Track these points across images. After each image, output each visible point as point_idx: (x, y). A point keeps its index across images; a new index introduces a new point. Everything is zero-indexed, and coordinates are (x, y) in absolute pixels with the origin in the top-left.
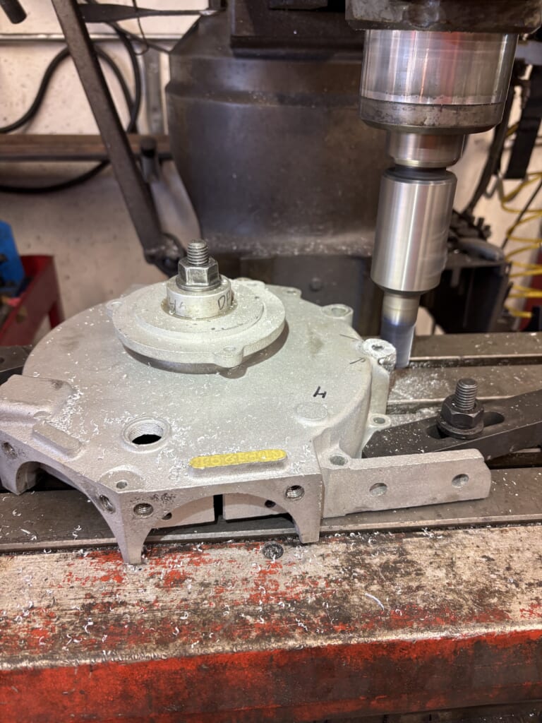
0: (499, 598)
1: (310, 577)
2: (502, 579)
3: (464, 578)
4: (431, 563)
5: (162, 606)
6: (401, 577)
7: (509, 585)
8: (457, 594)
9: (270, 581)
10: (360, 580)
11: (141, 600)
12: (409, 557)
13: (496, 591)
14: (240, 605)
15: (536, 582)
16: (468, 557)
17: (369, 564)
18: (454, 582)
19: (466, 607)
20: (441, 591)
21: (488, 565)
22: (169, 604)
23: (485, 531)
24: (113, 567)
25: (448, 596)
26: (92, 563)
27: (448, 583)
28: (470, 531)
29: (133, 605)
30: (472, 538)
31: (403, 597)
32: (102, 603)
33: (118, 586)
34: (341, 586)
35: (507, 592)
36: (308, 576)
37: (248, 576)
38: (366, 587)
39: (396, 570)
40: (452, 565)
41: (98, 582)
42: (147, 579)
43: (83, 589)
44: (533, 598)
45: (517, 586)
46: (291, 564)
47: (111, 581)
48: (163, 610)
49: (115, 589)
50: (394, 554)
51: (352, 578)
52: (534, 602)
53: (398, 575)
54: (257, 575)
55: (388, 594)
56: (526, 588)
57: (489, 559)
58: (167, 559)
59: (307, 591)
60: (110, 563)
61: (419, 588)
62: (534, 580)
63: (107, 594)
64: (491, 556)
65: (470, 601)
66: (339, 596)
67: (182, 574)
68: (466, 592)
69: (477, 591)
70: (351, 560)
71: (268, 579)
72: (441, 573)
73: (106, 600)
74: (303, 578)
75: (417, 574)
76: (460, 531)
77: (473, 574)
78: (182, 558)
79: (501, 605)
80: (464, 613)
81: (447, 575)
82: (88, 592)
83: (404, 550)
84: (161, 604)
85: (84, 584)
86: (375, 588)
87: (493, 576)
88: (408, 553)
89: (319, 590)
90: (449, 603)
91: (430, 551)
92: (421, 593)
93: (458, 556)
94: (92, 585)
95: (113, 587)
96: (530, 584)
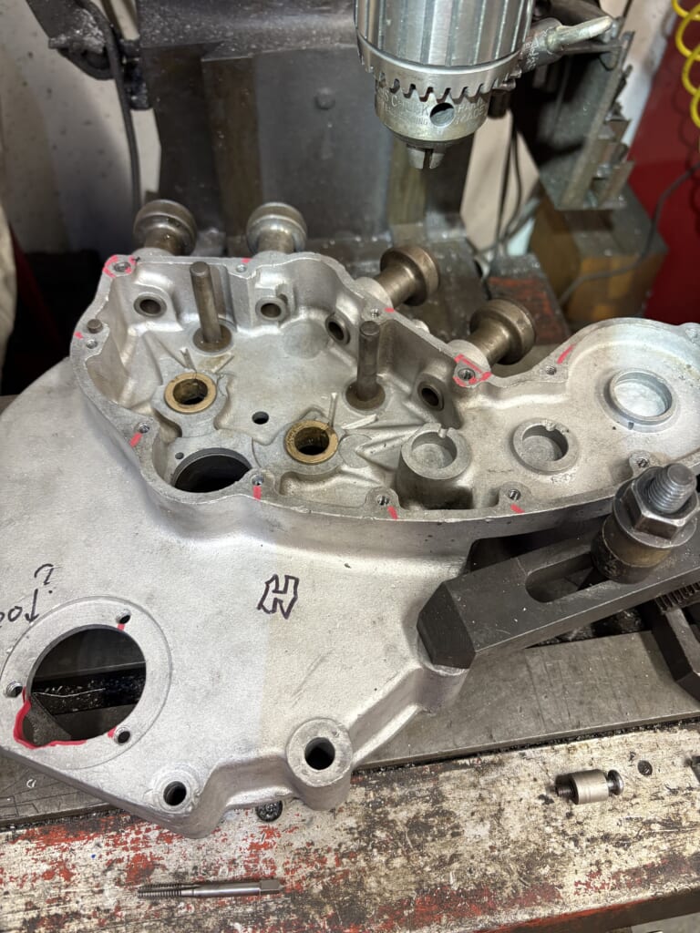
0: (552, 866)
1: (317, 850)
2: (558, 834)
3: (512, 836)
4: (473, 814)
5: (126, 916)
6: (433, 840)
7: (566, 844)
8: (501, 863)
9: (265, 861)
10: (379, 850)
11: (98, 908)
12: (445, 805)
13: (548, 855)
14: (226, 906)
15: (602, 834)
16: (521, 799)
17: (393, 821)
18: (499, 843)
19: (509, 884)
20: (481, 862)
21: (545, 811)
22: (135, 912)
23: (546, 751)
24: (57, 854)
25: (489, 868)
26: (28, 850)
27: (491, 847)
28: (529, 752)
29: (89, 918)
30: (530, 764)
31: (433, 875)
32: (49, 916)
33: (67, 886)
34: (354, 863)
35: (563, 855)
36: (313, 848)
37: (236, 856)
38: (387, 862)
39: (428, 827)
40: (498, 814)
41: (39, 882)
42: (104, 872)
43: (22, 895)
44: (593, 862)
45: (576, 842)
46: (292, 829)
47: (57, 878)
48: (127, 922)
49: (63, 891)
50: (427, 801)
51: (370, 848)
52: (594, 869)
53: (429, 838)
54: (248, 852)
55: (414, 872)
56: (587, 847)
57: (547, 800)
58: (127, 835)
59: (312, 875)
60: (52, 848)
61: (455, 857)
62: (599, 831)
63: (53, 900)
64: (550, 796)
65: (516, 874)
66: (353, 880)
67: (149, 859)
68: (512, 859)
69: (527, 856)
70: (371, 817)
71: (262, 858)
72: (483, 830)
73: (54, 910)
74: (307, 854)
75: (453, 835)
76: (515, 754)
77: (524, 829)
78: (148, 830)
79: (553, 876)
80: (505, 895)
81: (491, 832)
82: (29, 899)
83: (440, 793)
84: (124, 913)
85: (21, 886)
86: (398, 862)
87: (549, 830)
88: (444, 799)
89: (328, 871)
90: (489, 879)
91: (474, 794)
92: (456, 865)
93: (509, 799)
94: (33, 889)
95: (60, 888)
96: (593, 840)
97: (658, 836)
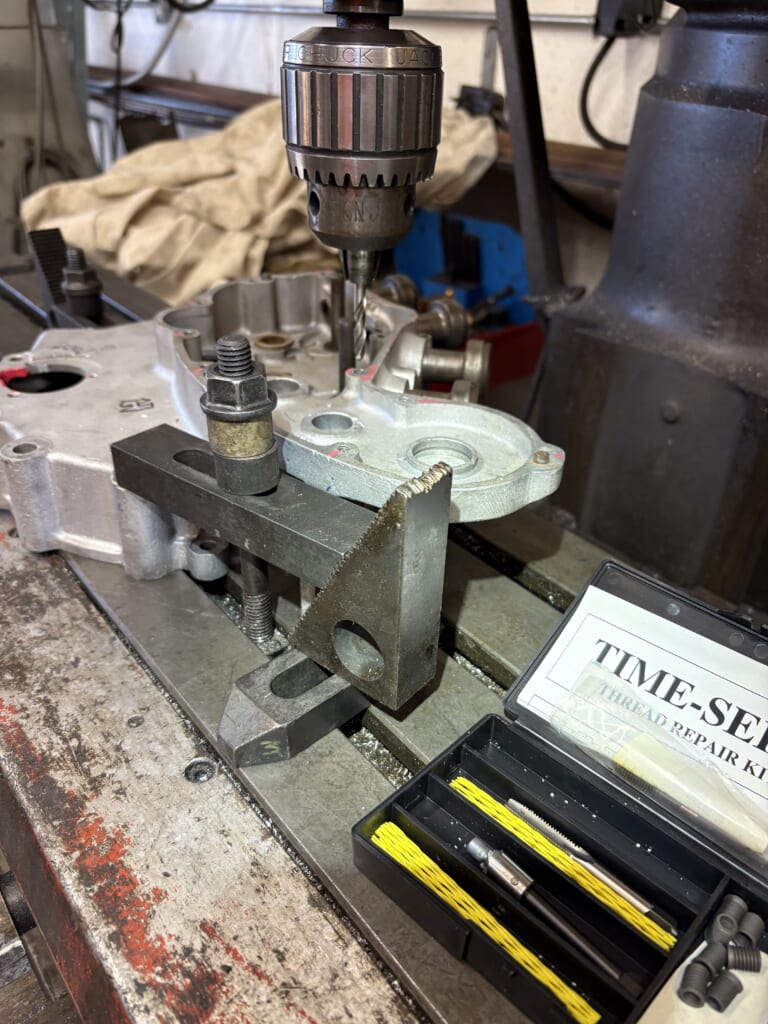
0: (14, 680)
12: (49, 608)
13: (23, 675)
15: (54, 706)
16: (70, 648)
17: (27, 587)
18: (25, 645)
20: (6, 639)
21: (64, 664)
23: (125, 652)
28: (118, 642)
30: (107, 645)
35: (26, 684)
39: (28, 604)
40: (51, 638)
44: (25, 706)
45: (39, 691)
52: (18, 707)
56: (39, 699)
57: (75, 664)
64: (81, 664)
70: (27, 575)
87: (48, 670)
91: (66, 620)
97: (65, 746)
